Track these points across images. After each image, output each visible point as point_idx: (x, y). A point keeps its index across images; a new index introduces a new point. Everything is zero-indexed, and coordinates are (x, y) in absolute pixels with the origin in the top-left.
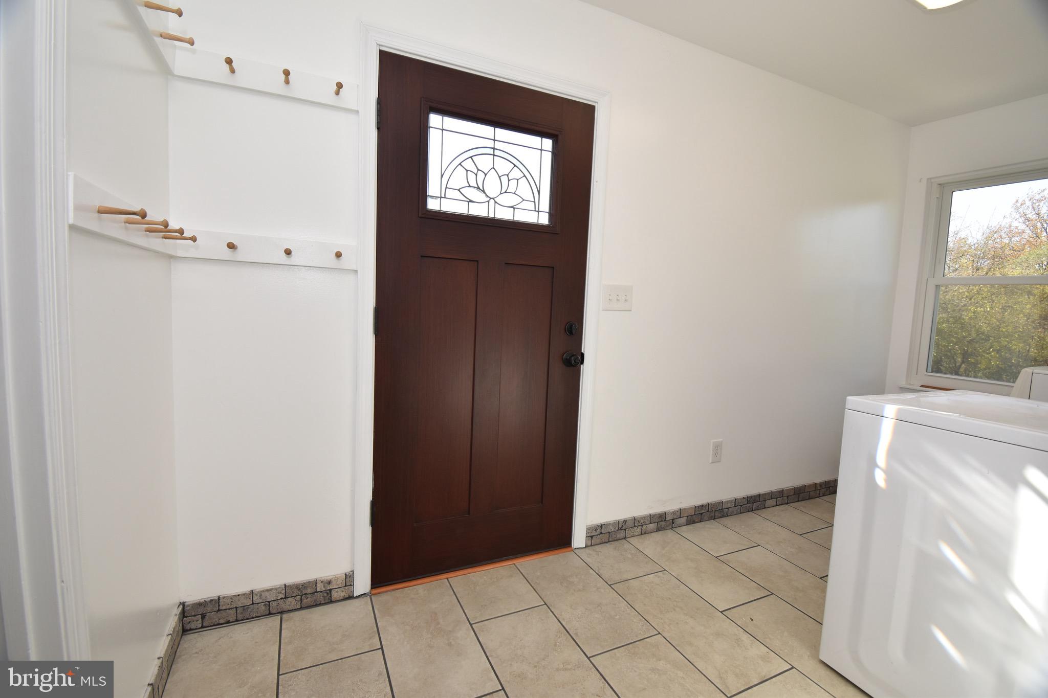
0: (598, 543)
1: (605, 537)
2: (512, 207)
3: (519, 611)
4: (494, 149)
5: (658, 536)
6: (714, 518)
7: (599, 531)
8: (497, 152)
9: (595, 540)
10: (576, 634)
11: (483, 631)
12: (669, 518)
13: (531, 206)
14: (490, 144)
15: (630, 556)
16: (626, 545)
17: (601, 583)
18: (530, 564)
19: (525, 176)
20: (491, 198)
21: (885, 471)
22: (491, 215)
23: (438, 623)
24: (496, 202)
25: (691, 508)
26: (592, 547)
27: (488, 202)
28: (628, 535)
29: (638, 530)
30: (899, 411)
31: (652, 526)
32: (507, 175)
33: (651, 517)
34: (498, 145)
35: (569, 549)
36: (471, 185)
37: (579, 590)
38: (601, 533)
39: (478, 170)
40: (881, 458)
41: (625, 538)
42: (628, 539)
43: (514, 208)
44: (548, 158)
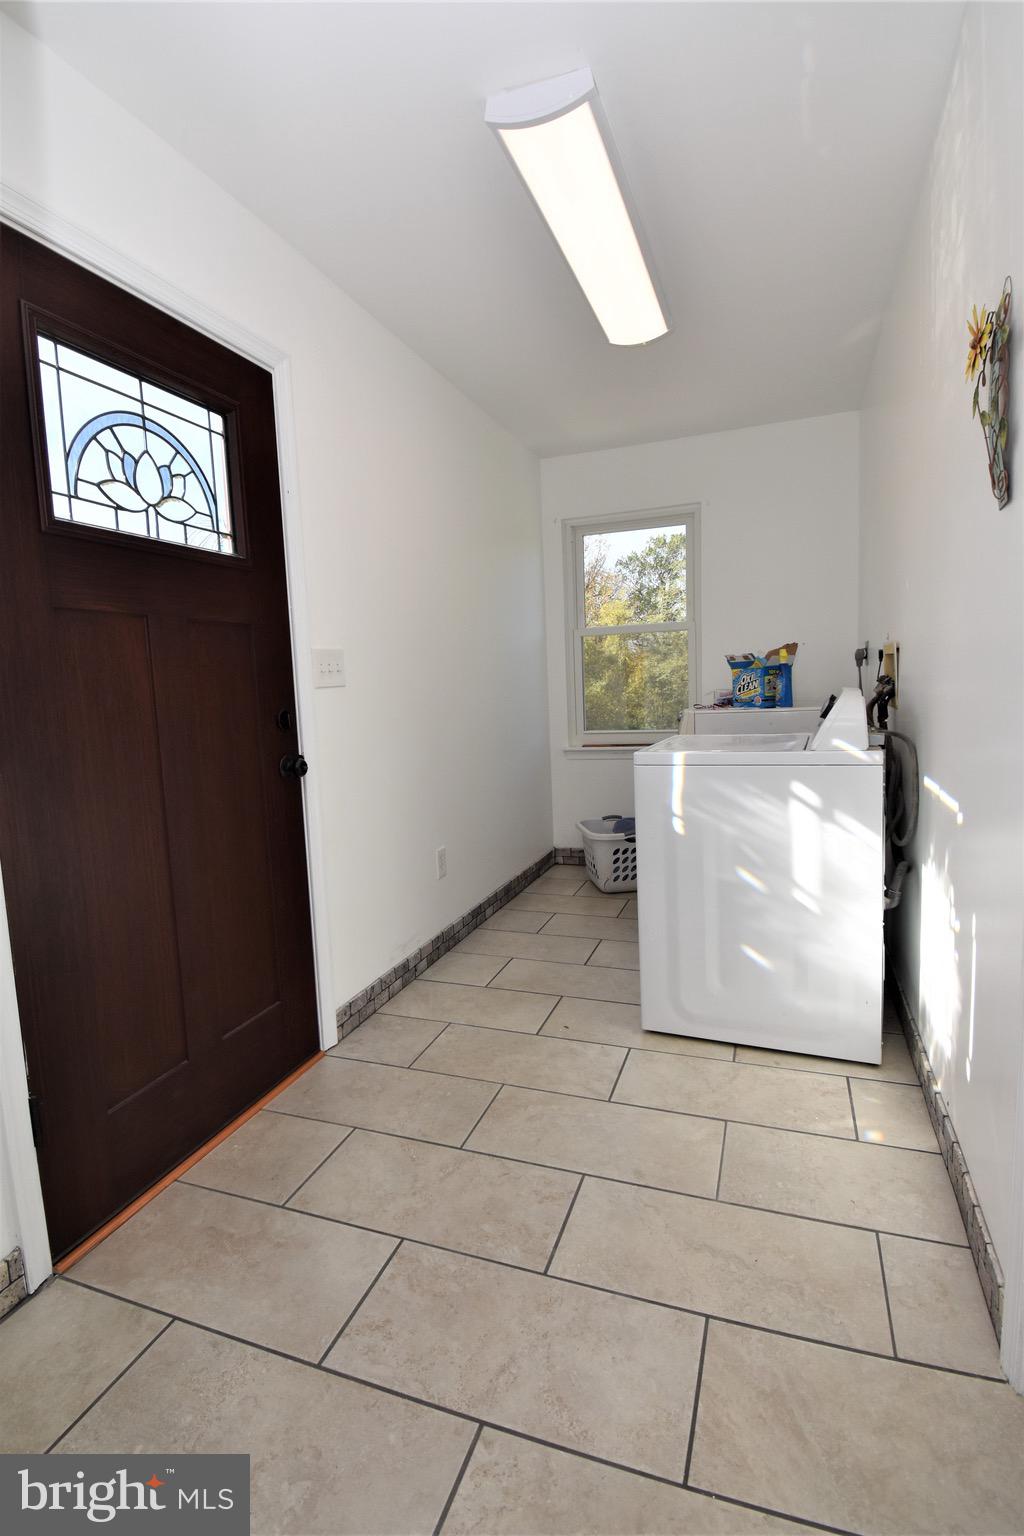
0: (349, 1030)
1: (355, 1020)
2: (182, 523)
3: (331, 1154)
4: (144, 418)
5: (407, 993)
6: (448, 949)
7: (348, 1013)
8: (149, 425)
9: (348, 1028)
10: (424, 1135)
11: (308, 1203)
12: (412, 965)
13: (207, 523)
14: (136, 408)
15: (399, 1028)
16: (384, 1019)
17: (397, 1072)
18: (285, 1097)
19: (193, 472)
20: (150, 505)
21: (682, 818)
22: (153, 535)
23: (231, 1236)
24: (158, 513)
25: (428, 946)
26: (346, 1039)
27: (146, 511)
28: (377, 1006)
29: (386, 994)
30: (687, 756)
31: (399, 982)
32: (169, 467)
33: (395, 970)
34: (149, 413)
35: (320, 1055)
36: (117, 478)
37: (379, 1092)
38: (351, 1016)
39: (125, 452)
40: (677, 806)
41: (375, 1012)
42: (380, 1011)
43: (185, 525)
44: (219, 443)
